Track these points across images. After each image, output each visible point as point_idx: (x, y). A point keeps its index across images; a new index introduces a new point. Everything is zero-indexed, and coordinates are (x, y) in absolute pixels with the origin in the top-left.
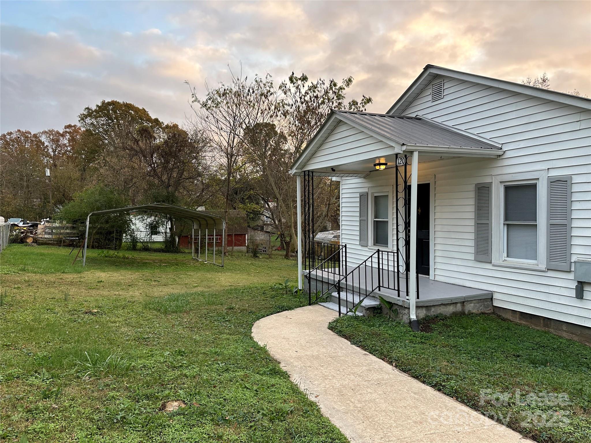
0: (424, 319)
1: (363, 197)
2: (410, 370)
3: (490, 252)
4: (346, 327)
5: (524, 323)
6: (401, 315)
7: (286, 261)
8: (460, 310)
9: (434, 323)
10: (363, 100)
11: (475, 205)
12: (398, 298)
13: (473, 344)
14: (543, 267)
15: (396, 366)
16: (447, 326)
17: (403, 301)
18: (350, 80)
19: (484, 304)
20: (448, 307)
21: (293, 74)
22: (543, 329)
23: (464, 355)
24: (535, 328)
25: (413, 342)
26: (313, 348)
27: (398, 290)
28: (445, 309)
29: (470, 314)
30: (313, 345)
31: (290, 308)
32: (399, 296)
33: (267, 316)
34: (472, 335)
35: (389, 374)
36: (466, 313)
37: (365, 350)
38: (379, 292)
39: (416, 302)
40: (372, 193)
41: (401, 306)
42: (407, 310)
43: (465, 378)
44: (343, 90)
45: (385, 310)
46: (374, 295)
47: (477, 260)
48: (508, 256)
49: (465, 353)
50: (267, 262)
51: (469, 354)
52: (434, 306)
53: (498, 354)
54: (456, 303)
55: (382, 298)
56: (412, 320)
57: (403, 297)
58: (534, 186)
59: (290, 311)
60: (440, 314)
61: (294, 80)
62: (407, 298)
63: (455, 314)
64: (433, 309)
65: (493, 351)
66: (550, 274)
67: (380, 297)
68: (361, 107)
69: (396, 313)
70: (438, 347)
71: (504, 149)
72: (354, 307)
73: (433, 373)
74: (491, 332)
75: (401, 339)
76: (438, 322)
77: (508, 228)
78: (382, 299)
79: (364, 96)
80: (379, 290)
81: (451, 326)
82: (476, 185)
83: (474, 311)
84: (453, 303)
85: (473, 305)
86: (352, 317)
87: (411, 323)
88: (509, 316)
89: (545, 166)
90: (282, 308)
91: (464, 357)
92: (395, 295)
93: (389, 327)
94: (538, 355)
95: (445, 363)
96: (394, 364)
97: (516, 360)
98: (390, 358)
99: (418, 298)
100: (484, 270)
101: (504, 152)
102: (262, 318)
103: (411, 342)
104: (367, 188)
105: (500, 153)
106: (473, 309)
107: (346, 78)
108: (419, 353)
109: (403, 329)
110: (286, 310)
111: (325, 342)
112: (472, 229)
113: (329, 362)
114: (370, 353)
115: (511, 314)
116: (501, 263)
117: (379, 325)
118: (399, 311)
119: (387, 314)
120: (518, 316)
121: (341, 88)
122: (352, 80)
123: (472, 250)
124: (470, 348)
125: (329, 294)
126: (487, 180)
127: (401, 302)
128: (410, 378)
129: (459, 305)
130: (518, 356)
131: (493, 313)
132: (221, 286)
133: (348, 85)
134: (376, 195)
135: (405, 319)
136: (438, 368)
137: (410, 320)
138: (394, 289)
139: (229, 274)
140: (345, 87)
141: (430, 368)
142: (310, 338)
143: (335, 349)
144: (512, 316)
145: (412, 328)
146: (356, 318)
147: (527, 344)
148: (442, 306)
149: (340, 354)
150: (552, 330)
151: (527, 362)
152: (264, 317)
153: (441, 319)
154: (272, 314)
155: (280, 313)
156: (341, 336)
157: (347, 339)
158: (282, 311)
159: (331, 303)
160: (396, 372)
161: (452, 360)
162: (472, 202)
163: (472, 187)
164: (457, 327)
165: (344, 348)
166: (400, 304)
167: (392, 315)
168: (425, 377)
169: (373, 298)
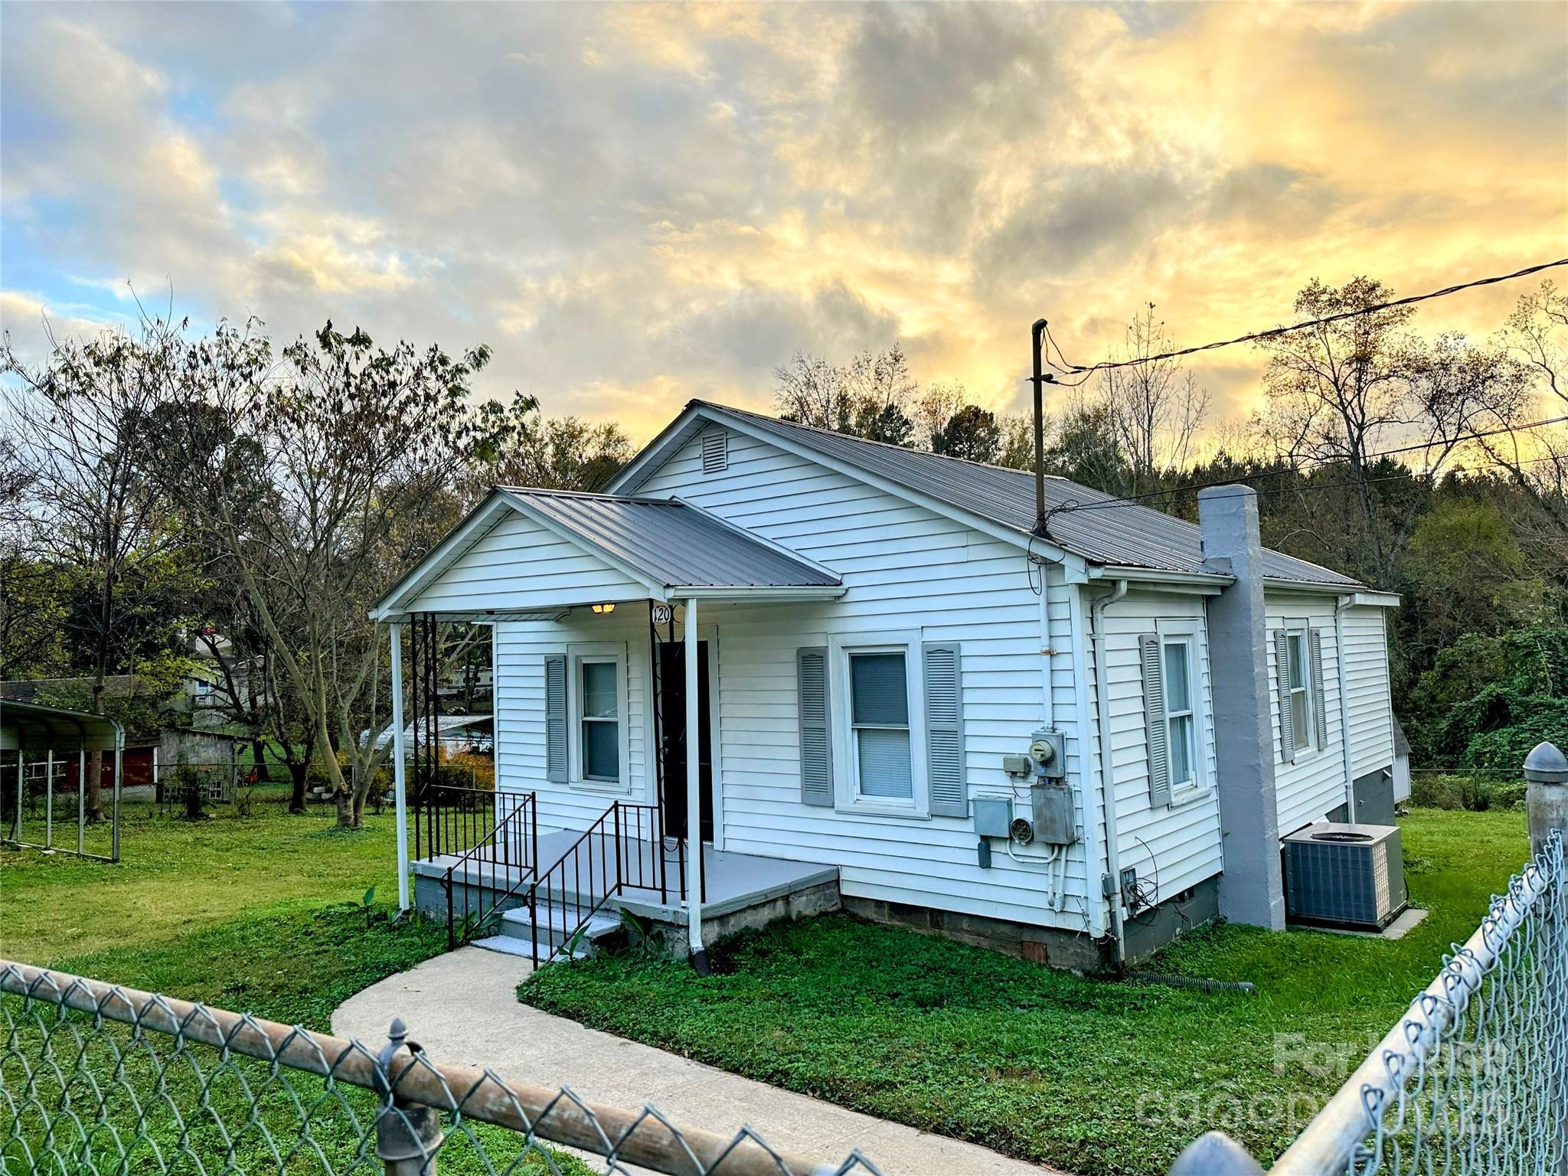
0: (715, 945)
1: (555, 666)
2: (721, 1059)
3: (829, 785)
4: (563, 992)
5: (898, 923)
6: (670, 944)
7: (295, 820)
8: (783, 913)
9: (738, 951)
10: (516, 402)
11: (799, 690)
12: (664, 907)
13: (816, 985)
14: (923, 810)
15: (692, 1056)
16: (764, 953)
17: (674, 912)
18: (483, 354)
19: (825, 895)
20: (761, 910)
21: (330, 325)
22: (931, 933)
23: (806, 1010)
24: (918, 931)
25: (707, 1000)
26: (507, 1052)
27: (663, 890)
28: (755, 917)
29: (801, 918)
30: (504, 1046)
31: (404, 966)
32: (664, 902)
33: (354, 993)
34: (810, 964)
35: (683, 1074)
36: (794, 917)
37: (620, 1035)
38: (618, 898)
39: (702, 911)
40: (577, 658)
41: (671, 924)
42: (682, 932)
43: (818, 1054)
44: (464, 376)
45: (635, 939)
46: (608, 907)
47: (806, 802)
48: (862, 792)
49: (805, 1006)
50: (239, 829)
51: (813, 1006)
52: (734, 913)
53: (862, 998)
54: (775, 901)
55: (628, 912)
56: (695, 951)
57: (674, 904)
58: (901, 658)
59: (405, 973)
60: (747, 928)
61: (332, 340)
62: (683, 904)
63: (772, 924)
64: (732, 921)
65: (854, 992)
66: (937, 823)
67: (622, 909)
68: (513, 418)
69: (659, 938)
70: (757, 1003)
71: (846, 585)
72: (566, 940)
73: (764, 1056)
74: (843, 954)
75: (682, 998)
76: (745, 947)
77: (859, 737)
78: (627, 914)
79: (518, 394)
80: (620, 893)
81: (770, 952)
82: (800, 650)
83: (809, 912)
84: (769, 902)
85: (804, 899)
86: (564, 967)
87: (692, 959)
88: (870, 913)
89: (916, 622)
90: (385, 967)
91: (807, 1015)
92: (654, 900)
93: (648, 974)
94: (926, 988)
95: (778, 1033)
96: (686, 1053)
97: (893, 1004)
98: (675, 1043)
99: (703, 900)
100: (821, 821)
101: (847, 590)
102: (343, 1000)
103: (704, 1000)
104: (565, 646)
105: (839, 591)
106: (806, 907)
107: (475, 348)
108: (726, 1022)
109: (681, 975)
110: (397, 971)
111: (528, 1033)
112: (795, 739)
113: (558, 1075)
114: (631, 1039)
115: (874, 909)
116: (849, 806)
117: (627, 973)
118: (665, 936)
119: (639, 944)
120: (886, 910)
121: (459, 370)
122: (489, 353)
123: (796, 782)
124: (813, 994)
125: (497, 916)
126: (818, 642)
127: (671, 914)
128: (723, 1074)
129: (780, 903)
130: (895, 995)
131: (843, 910)
132: (161, 927)
133: (479, 364)
134: (586, 661)
135: (680, 952)
136: (770, 1045)
137: (690, 953)
138: (654, 888)
139: (154, 884)
140: (471, 369)
141: (756, 1048)
142: (490, 1031)
143: (557, 1045)
144: (876, 913)
145: (696, 970)
146: (574, 965)
147: (908, 968)
148: (750, 912)
149: (570, 1053)
150: (945, 933)
151: (911, 1004)
152: (346, 997)
153: (749, 940)
154: (364, 988)
155: (381, 983)
156: (556, 1014)
157: (573, 1019)
158: (386, 977)
159: (501, 938)
160: (695, 1067)
161: (788, 1024)
162: (792, 684)
163: (792, 655)
164: (782, 951)
165: (573, 1039)
166: (669, 920)
167: (651, 945)
168: (750, 1066)
169: (605, 914)
